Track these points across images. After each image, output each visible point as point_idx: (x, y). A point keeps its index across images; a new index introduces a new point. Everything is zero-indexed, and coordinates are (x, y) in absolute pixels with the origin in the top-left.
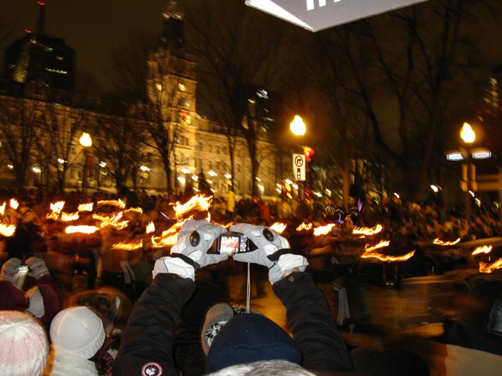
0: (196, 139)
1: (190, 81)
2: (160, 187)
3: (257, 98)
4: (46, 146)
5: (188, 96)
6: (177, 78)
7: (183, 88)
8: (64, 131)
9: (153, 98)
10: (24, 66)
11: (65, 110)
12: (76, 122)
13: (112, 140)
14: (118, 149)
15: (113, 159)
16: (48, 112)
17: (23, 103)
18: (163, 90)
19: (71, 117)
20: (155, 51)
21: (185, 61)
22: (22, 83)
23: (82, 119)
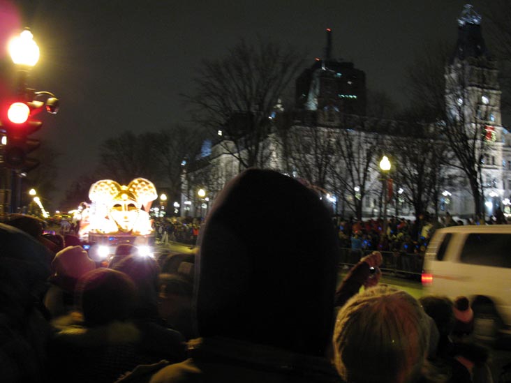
0: (503, 157)
1: (494, 92)
2: (464, 213)
4: (341, 172)
5: (492, 110)
6: (480, 90)
7: (485, 100)
8: (359, 158)
9: (455, 113)
10: (315, 93)
11: (360, 136)
12: (371, 148)
13: (409, 164)
14: (416, 173)
15: (410, 184)
16: (342, 138)
17: (316, 131)
18: (464, 104)
19: (367, 142)
20: (452, 62)
21: (485, 69)
22: (314, 112)
23: (377, 144)
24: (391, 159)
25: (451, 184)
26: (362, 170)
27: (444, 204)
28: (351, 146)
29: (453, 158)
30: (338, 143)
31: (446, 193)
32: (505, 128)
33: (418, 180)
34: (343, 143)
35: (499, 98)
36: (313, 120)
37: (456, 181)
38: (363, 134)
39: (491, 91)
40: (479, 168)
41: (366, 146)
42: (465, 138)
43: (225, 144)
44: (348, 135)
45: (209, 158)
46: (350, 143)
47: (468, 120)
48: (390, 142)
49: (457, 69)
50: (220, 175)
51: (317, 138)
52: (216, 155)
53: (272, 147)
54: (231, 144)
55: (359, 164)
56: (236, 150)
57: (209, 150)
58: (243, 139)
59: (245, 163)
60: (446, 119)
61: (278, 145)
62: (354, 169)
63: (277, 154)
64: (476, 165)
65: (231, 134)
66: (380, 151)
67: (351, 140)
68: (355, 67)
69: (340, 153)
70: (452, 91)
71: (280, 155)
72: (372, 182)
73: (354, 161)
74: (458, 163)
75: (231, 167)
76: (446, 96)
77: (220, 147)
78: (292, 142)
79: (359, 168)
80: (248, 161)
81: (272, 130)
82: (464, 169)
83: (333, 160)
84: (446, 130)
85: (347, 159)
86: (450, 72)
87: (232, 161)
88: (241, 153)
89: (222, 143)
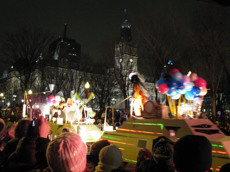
1: (135, 57)
2: (121, 108)
3: (167, 65)
5: (134, 65)
6: (129, 56)
7: (131, 60)
8: (76, 82)
9: (118, 65)
10: (58, 52)
11: (77, 72)
12: (81, 78)
13: (98, 86)
14: (101, 90)
15: (98, 95)
16: (69, 73)
17: (57, 69)
18: (122, 61)
19: (80, 75)
20: (118, 43)
21: (132, 48)
22: (57, 60)
23: (84, 76)
24: (90, 83)
25: (116, 96)
26: (77, 88)
27: (112, 104)
28: (72, 76)
29: (116, 84)
30: (67, 75)
31: (113, 99)
32: (139, 73)
33: (101, 93)
34: (69, 75)
35: (137, 60)
36: (56, 64)
37: (118, 94)
38: (78, 71)
39: (133, 57)
40: (128, 89)
41: (79, 77)
42: (122, 76)
43: (15, 72)
44: (71, 71)
45: (6, 79)
46: (72, 75)
47: (124, 68)
48: (90, 76)
49: (120, 47)
50: (11, 87)
51: (57, 72)
52: (10, 77)
53: (36, 75)
54: (17, 73)
55: (76, 85)
56: (19, 76)
57: (6, 75)
58: (23, 70)
59: (24, 82)
60: (114, 67)
61: (39, 74)
62: (73, 87)
63: (38, 78)
64: (126, 88)
65: (17, 68)
66: (85, 79)
67: (73, 74)
68: (76, 42)
69: (67, 80)
70: (117, 56)
71: (40, 79)
72: (81, 93)
73: (73, 83)
74: (119, 87)
75: (17, 83)
76: (115, 58)
77: (12, 74)
78: (46, 74)
79: (76, 86)
80: (25, 81)
81: (37, 68)
82: (121, 89)
83: (64, 83)
84: (114, 72)
85: (71, 82)
86: (117, 48)
87: (17, 81)
88: (22, 77)
89: (13, 72)
